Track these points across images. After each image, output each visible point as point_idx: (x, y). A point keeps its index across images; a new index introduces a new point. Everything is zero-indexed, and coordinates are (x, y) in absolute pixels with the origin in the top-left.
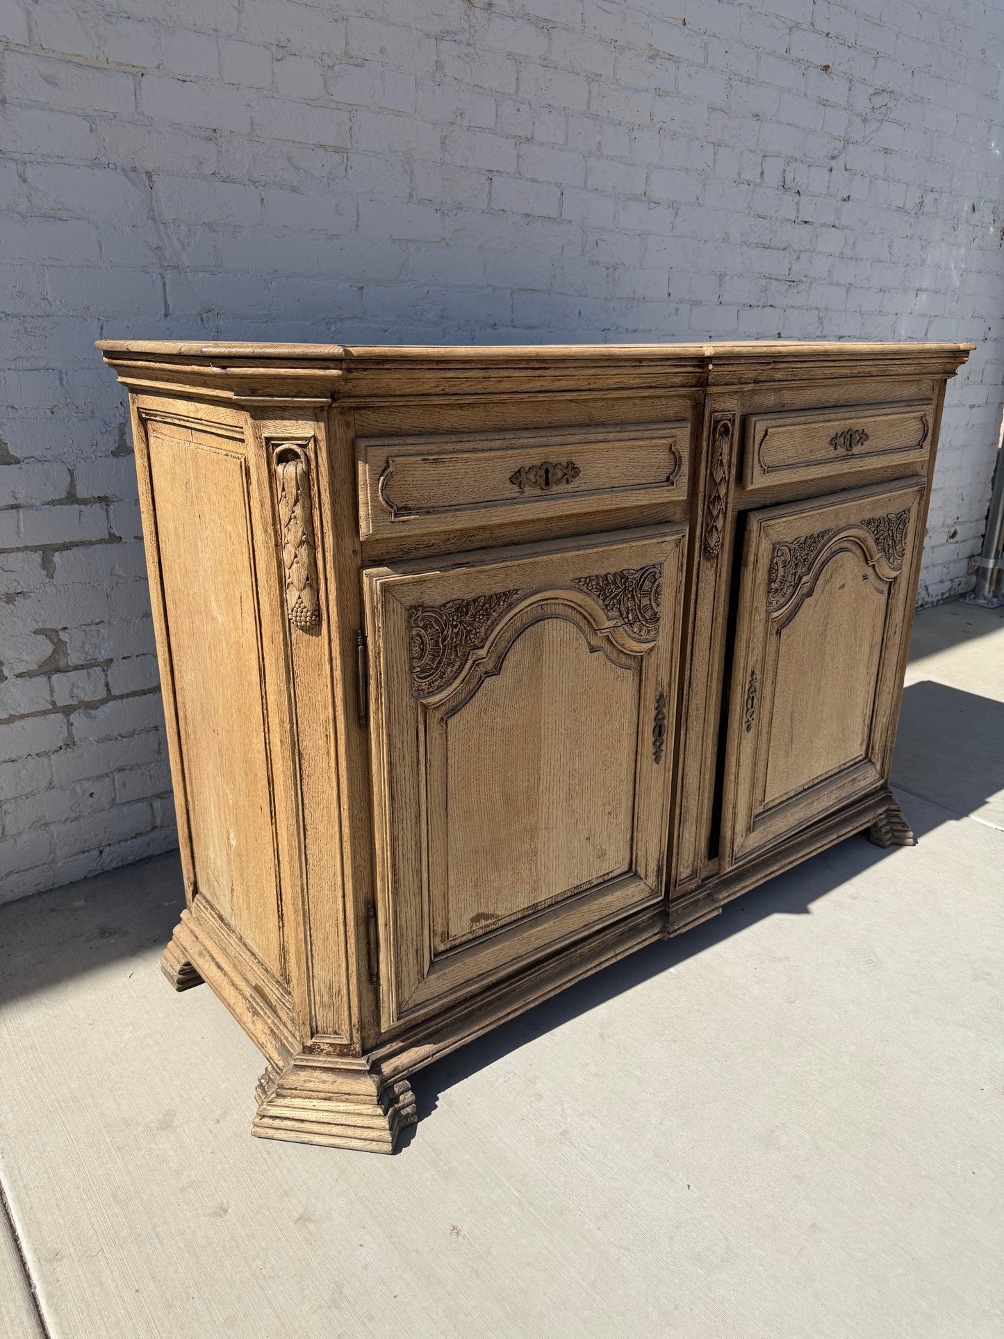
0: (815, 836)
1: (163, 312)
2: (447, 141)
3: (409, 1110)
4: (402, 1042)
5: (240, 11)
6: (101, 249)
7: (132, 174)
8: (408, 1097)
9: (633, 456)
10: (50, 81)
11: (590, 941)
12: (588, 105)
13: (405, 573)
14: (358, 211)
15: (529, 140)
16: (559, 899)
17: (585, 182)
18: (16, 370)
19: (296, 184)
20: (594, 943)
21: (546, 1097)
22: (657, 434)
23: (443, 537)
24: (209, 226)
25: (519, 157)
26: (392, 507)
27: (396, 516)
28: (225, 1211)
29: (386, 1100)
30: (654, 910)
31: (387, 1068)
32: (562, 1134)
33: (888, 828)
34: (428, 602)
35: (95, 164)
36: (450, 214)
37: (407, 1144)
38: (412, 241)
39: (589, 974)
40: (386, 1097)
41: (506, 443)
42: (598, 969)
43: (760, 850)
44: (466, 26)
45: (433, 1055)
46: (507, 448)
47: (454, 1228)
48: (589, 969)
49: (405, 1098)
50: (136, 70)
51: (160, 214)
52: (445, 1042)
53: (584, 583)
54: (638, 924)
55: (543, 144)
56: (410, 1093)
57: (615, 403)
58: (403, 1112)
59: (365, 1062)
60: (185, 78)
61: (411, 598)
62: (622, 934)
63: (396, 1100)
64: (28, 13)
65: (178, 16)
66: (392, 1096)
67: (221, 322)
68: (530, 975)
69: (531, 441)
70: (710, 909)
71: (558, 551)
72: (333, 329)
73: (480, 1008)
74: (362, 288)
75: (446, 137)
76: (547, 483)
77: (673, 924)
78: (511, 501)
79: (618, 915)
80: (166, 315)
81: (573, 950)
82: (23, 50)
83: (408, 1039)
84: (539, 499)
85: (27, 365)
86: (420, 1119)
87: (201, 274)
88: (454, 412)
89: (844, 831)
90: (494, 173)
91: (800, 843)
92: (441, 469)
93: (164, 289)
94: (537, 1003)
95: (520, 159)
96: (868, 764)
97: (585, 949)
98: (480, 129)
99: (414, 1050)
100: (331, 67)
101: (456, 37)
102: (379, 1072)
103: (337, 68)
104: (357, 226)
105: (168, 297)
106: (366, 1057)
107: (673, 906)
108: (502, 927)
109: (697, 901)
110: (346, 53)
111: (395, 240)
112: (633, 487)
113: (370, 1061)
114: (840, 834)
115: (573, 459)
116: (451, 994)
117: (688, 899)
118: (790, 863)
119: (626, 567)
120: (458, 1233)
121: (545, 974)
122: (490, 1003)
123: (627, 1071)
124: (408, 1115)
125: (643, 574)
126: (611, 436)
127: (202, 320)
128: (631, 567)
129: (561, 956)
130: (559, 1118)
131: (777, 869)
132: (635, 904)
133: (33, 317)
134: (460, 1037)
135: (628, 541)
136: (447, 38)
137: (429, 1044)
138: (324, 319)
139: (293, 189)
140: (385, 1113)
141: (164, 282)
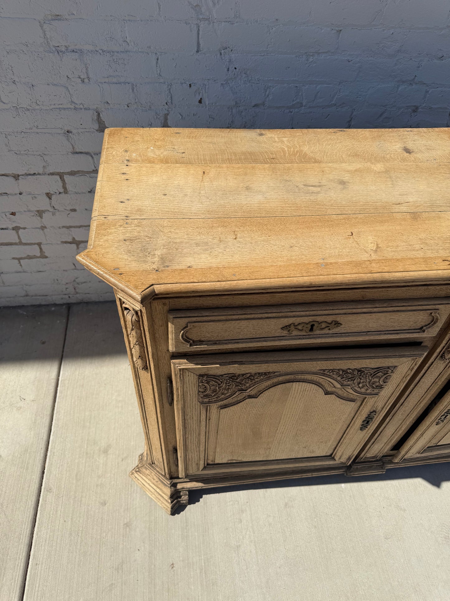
1: (196, 49)
3: (184, 502)
4: (189, 479)
6: (159, 8)
8: (186, 497)
13: (197, 364)
18: (108, 83)
21: (242, 524)
22: (420, 308)
26: (188, 342)
27: (191, 345)
28: (105, 504)
29: (175, 497)
31: (179, 486)
32: (237, 546)
34: (211, 374)
37: (179, 513)
40: (175, 496)
41: (282, 314)
45: (202, 487)
47: (173, 564)
49: (184, 498)
52: (209, 484)
53: (328, 372)
56: (187, 497)
58: (182, 502)
59: (169, 483)
61: (201, 372)
63: (180, 497)
66: (178, 495)
67: (233, 55)
69: (303, 313)
72: (311, 60)
74: (341, 31)
76: (312, 330)
77: (351, 472)
78: (280, 338)
80: (198, 51)
83: (192, 479)
85: (115, 80)
87: (223, 23)
93: (198, 34)
99: (195, 483)
102: (175, 487)
105: (200, 39)
106: (171, 481)
107: (355, 466)
108: (248, 462)
109: (373, 466)
112: (387, 332)
113: (172, 483)
115: (338, 320)
116: (214, 475)
119: (365, 366)
120: (173, 567)
123: (284, 530)
125: (378, 370)
126: (376, 310)
127: (221, 54)
130: (241, 537)
132: (329, 465)
133: (118, 52)
137: (202, 483)
138: (306, 53)
140: (172, 502)
141: (199, 30)
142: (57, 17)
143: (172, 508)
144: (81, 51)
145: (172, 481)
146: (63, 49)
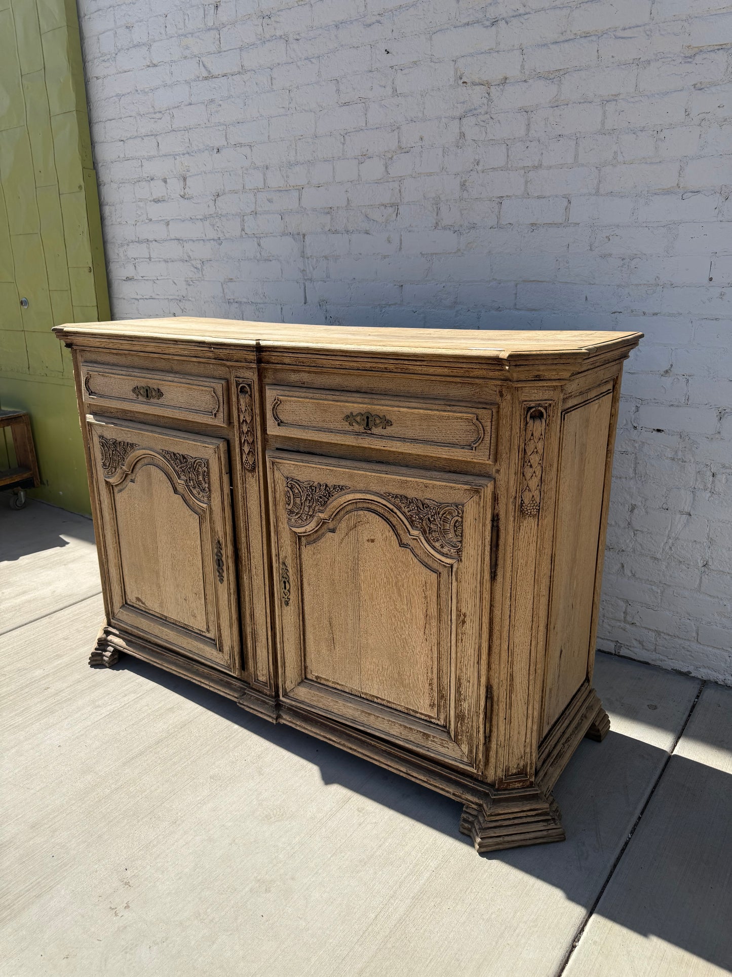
0: (389, 754)
1: (303, 301)
2: (467, 184)
5: (343, 144)
6: (282, 272)
7: (296, 236)
8: (108, 654)
9: (191, 393)
10: (270, 201)
11: (203, 667)
12: (603, 123)
13: (96, 420)
14: (401, 240)
15: (536, 168)
16: (177, 624)
17: (598, 189)
19: (368, 229)
20: (206, 670)
21: (123, 698)
22: (202, 383)
23: (116, 410)
24: (326, 257)
25: (526, 182)
26: (89, 391)
27: (90, 395)
29: (102, 646)
30: (242, 684)
31: (110, 638)
32: (99, 706)
33: (471, 819)
34: (105, 436)
35: (283, 234)
36: (464, 233)
37: (95, 668)
38: (435, 254)
39: (194, 681)
40: (103, 644)
41: (128, 373)
42: (199, 684)
43: (308, 706)
44: (486, 101)
45: (124, 648)
46: (129, 376)
48: (196, 680)
50: (300, 187)
51: (307, 254)
52: (129, 648)
53: (166, 454)
54: (232, 684)
55: (551, 167)
56: (110, 655)
57: (183, 363)
58: (104, 658)
60: (319, 185)
61: (99, 431)
62: (222, 680)
63: (106, 651)
64: (264, 174)
65: (317, 156)
66: (105, 646)
68: (171, 655)
69: (139, 375)
70: (266, 713)
71: (152, 431)
73: (149, 649)
74: (402, 286)
75: (465, 181)
76: (147, 396)
77: (241, 699)
78: (131, 400)
79: (207, 661)
80: (305, 303)
81: (194, 663)
82: (262, 190)
83: (121, 634)
84: (142, 403)
86: (110, 668)
87: (320, 282)
88: (114, 356)
89: (415, 774)
90: (504, 198)
91: (371, 744)
92: (106, 380)
93: (305, 290)
94: (167, 670)
95: (529, 183)
96: (446, 734)
97: (201, 669)
98: (492, 170)
100: (391, 158)
101: (475, 112)
102: (107, 636)
103: (395, 157)
104: (400, 249)
105: (306, 294)
106: (107, 626)
108: (152, 615)
109: (267, 703)
110: (400, 148)
111: (424, 254)
112: (191, 410)
114: (409, 772)
115: (160, 388)
116: (131, 627)
117: (258, 695)
118: (351, 749)
119: (187, 453)
121: (179, 662)
122: (153, 651)
124: (105, 660)
125: (196, 460)
126: (176, 379)
127: (320, 306)
128: (189, 454)
129: (188, 660)
130: (110, 703)
131: (335, 740)
132: (217, 664)
134: (135, 651)
135: (184, 438)
136: (468, 115)
138: (379, 305)
139: (367, 233)
140: (96, 649)
141: (305, 287)
142: (231, 280)
143: (93, 655)
144: (241, 302)
145: (108, 628)
146: (232, 301)
